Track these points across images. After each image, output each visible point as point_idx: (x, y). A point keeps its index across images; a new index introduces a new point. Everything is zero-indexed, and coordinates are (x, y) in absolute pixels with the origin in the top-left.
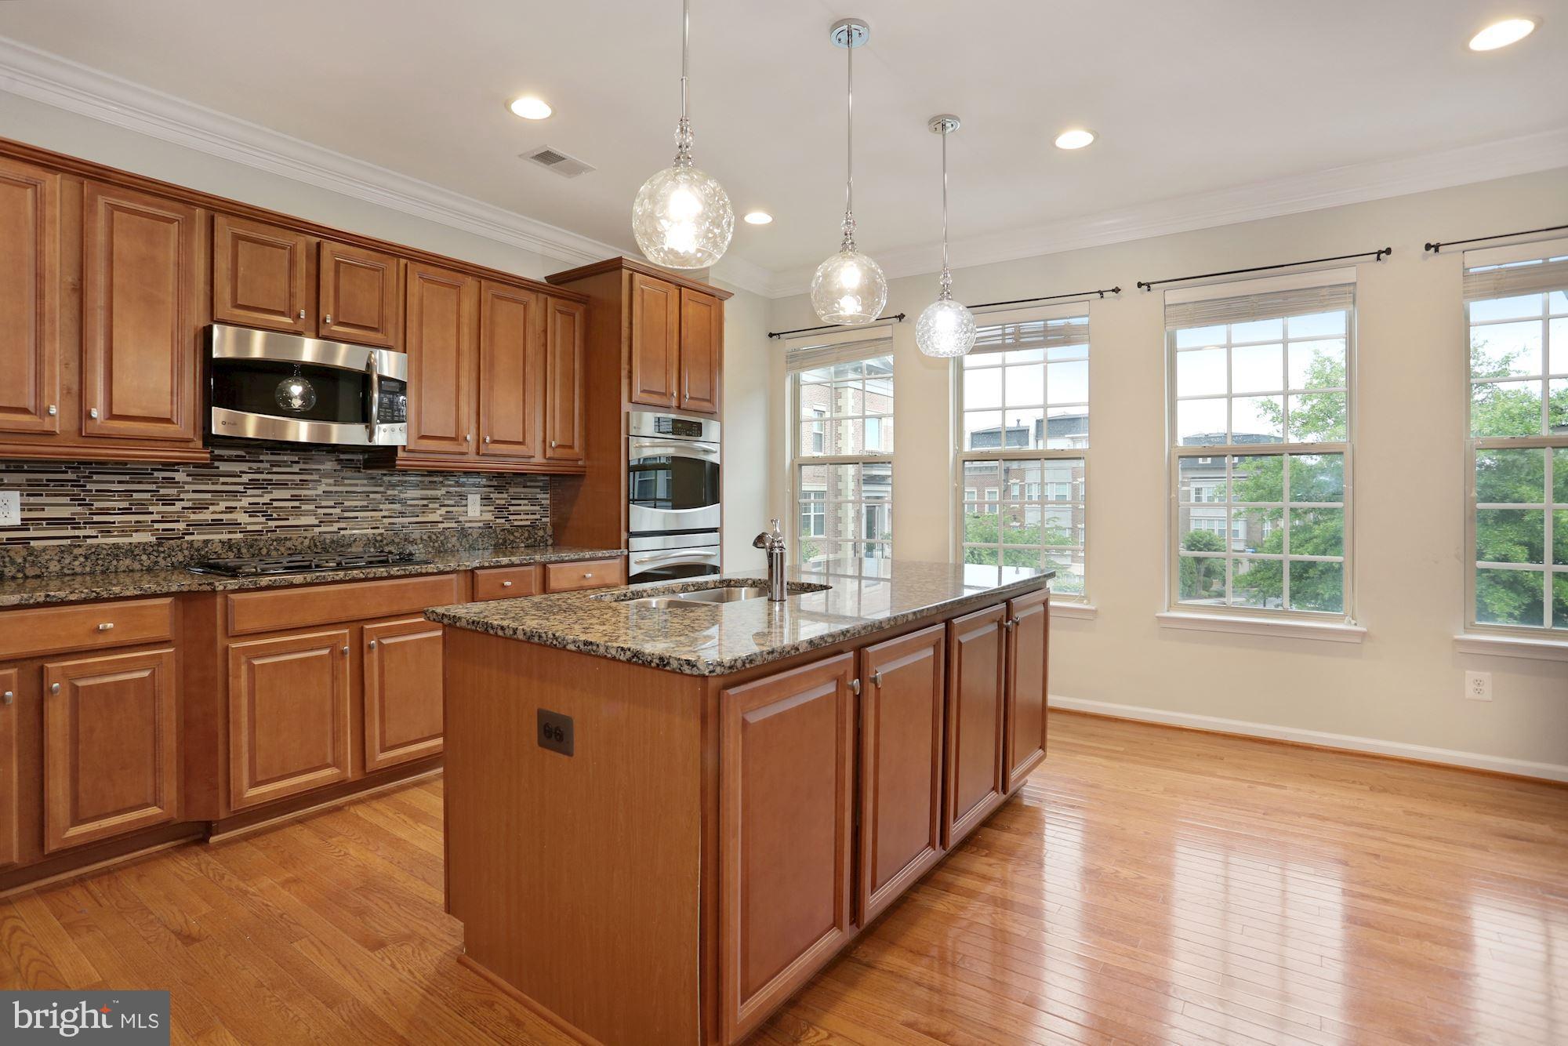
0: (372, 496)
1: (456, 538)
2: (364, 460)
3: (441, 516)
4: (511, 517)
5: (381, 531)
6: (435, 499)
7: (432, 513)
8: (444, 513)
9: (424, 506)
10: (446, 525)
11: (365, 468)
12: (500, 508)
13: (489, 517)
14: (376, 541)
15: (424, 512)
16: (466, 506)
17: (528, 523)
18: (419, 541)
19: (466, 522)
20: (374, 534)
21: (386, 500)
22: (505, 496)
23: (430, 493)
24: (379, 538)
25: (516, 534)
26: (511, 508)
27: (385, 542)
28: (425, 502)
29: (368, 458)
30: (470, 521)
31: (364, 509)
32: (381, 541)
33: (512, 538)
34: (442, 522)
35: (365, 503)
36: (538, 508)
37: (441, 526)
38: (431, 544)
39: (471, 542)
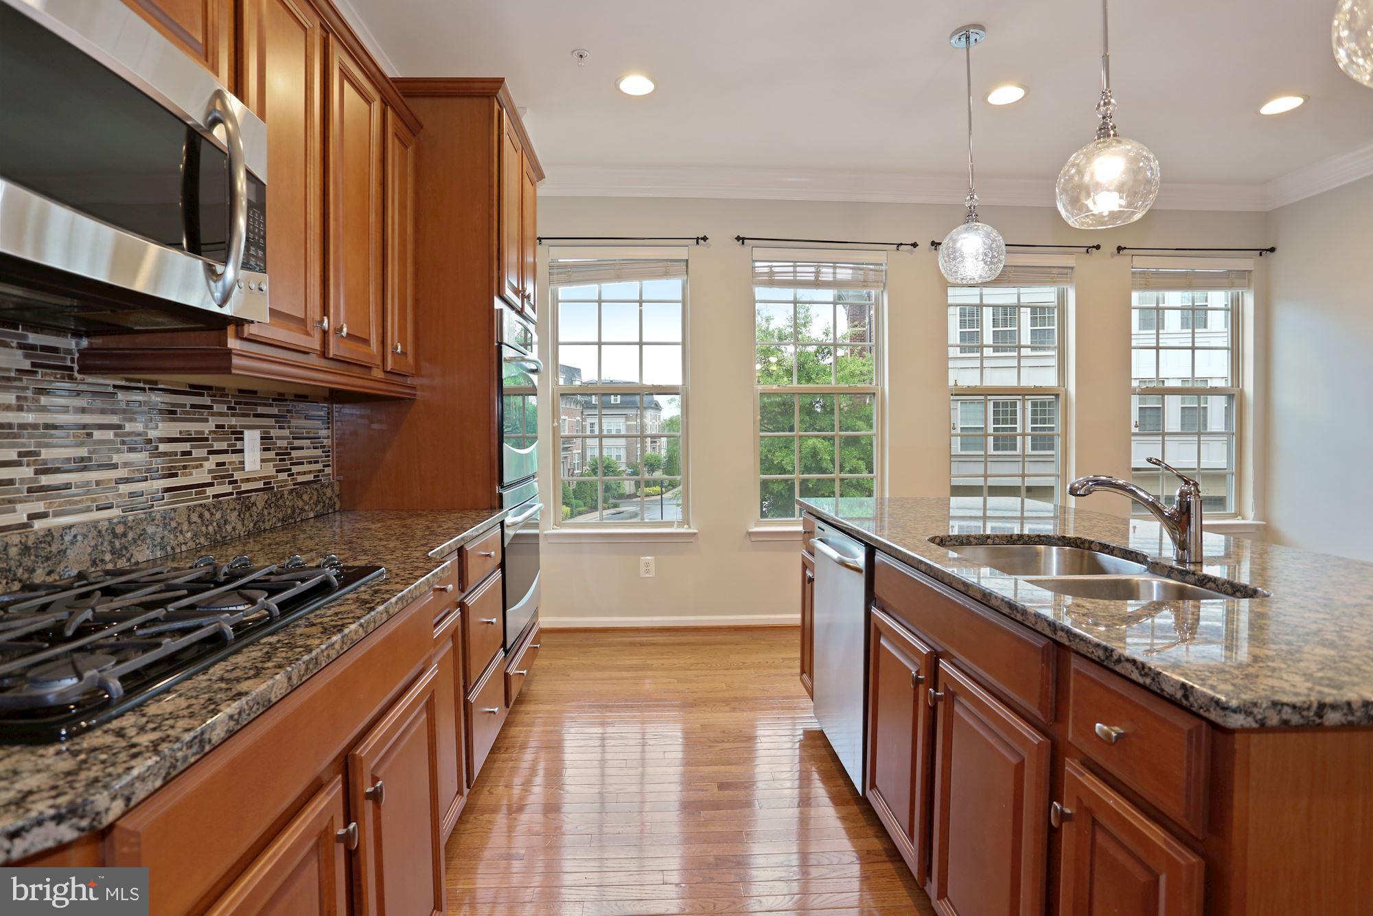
0: (97, 435)
1: (236, 513)
2: (83, 353)
3: (210, 471)
4: (295, 469)
5: (115, 512)
6: (199, 439)
7: (197, 467)
8: (214, 467)
9: (184, 453)
10: (217, 490)
11: (84, 370)
12: (283, 454)
13: (270, 470)
14: (115, 535)
15: (185, 467)
16: (242, 451)
17: (310, 477)
18: (185, 527)
19: (244, 481)
20: (110, 520)
21: (123, 443)
22: (286, 432)
23: (193, 427)
24: (120, 529)
25: (305, 497)
26: (295, 454)
27: (131, 535)
28: (186, 446)
29: (90, 348)
30: (248, 480)
31: (83, 465)
32: (124, 535)
33: (300, 504)
34: (211, 485)
35: (83, 452)
36: (319, 452)
37: (210, 491)
38: (204, 528)
39: (255, 518)
